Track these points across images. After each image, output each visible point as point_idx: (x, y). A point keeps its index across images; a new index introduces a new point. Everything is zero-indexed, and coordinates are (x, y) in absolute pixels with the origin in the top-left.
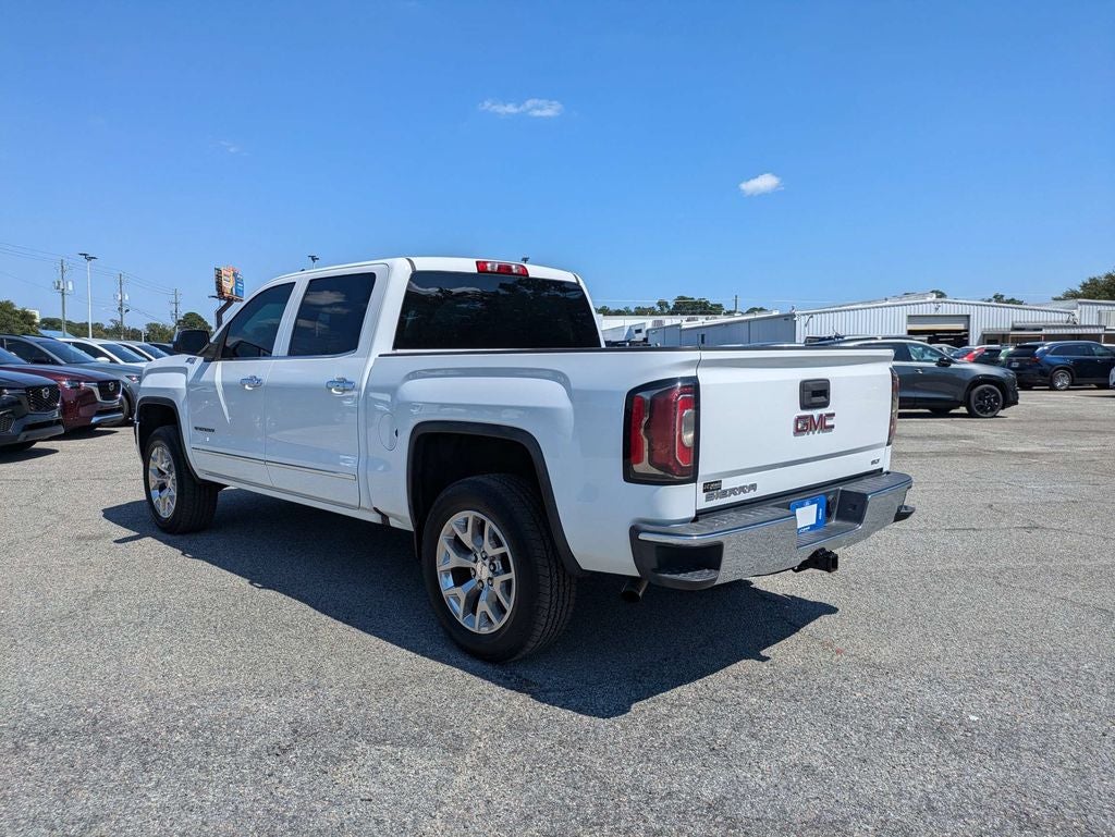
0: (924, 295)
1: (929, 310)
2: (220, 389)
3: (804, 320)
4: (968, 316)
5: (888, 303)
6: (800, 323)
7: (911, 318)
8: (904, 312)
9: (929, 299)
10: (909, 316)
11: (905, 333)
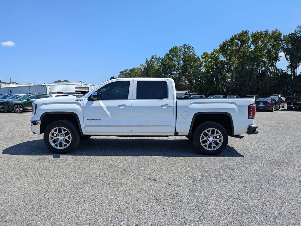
0: (78, 82)
1: (80, 86)
2: (105, 109)
3: (49, 87)
4: (89, 88)
5: (70, 84)
6: (48, 88)
7: (76, 88)
8: (74, 86)
9: (79, 83)
10: (76, 87)
11: (75, 91)
